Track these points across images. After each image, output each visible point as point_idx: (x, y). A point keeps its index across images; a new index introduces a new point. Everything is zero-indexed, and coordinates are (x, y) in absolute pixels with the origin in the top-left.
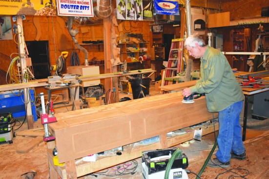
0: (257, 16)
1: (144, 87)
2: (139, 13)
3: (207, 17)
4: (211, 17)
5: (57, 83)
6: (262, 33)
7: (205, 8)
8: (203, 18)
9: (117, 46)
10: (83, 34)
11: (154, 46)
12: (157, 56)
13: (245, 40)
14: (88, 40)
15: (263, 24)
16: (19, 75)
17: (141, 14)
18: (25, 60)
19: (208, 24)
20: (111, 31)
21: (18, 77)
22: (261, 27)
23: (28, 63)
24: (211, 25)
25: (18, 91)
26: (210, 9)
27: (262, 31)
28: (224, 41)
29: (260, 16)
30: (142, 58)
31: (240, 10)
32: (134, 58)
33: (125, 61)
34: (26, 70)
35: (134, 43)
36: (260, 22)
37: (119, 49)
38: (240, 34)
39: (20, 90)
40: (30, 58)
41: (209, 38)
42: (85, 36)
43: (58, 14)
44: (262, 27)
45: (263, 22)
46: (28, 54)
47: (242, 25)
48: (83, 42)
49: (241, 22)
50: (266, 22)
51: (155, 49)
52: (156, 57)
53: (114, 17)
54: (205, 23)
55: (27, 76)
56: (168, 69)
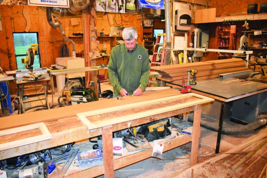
0: (243, 13)
2: (121, 6)
3: (194, 13)
4: (198, 12)
5: (25, 77)
6: (247, 30)
7: (192, 4)
8: (189, 13)
9: (97, 39)
10: (74, 26)
11: (144, 40)
13: (231, 37)
14: (78, 32)
15: (248, 21)
17: (123, 6)
19: (194, 20)
20: (90, 24)
22: (246, 24)
24: (198, 21)
26: (198, 5)
27: (247, 28)
28: (210, 37)
29: (246, 13)
31: (227, 6)
36: (245, 19)
37: (99, 42)
38: (227, 30)
41: (196, 34)
42: (75, 28)
43: (29, 3)
44: (248, 24)
45: (249, 19)
47: (227, 22)
48: (74, 34)
49: (227, 19)
50: (252, 19)
51: (145, 43)
53: (93, 9)
54: (191, 18)
56: (152, 63)
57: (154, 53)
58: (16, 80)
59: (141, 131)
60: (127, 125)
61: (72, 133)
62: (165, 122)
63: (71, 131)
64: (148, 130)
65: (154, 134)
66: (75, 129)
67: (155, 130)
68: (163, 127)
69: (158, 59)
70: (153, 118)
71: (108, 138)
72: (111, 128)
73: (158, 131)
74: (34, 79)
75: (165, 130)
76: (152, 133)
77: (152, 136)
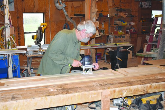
1: (120, 59)
5: (34, 51)
10: (75, 8)
11: (141, 21)
12: (144, 30)
14: (79, 13)
16: (4, 42)
18: (9, 30)
20: (91, 6)
21: (3, 43)
23: (11, 32)
25: (3, 56)
30: (129, 31)
32: (121, 31)
33: (113, 33)
34: (9, 38)
35: (122, 17)
37: (98, 22)
39: (4, 55)
40: (14, 28)
42: (76, 10)
46: (12, 24)
51: (142, 23)
52: (142, 31)
55: (9, 43)
56: (149, 43)
57: (151, 34)
58: (27, 53)
59: (134, 102)
60: (123, 94)
61: (78, 96)
62: (158, 96)
63: (76, 94)
64: (141, 102)
65: (147, 105)
66: (80, 93)
67: (148, 102)
68: (156, 100)
69: (154, 40)
70: (146, 91)
71: (106, 103)
72: (109, 95)
73: (151, 103)
74: (42, 53)
75: (157, 103)
76: (145, 105)
77: (145, 107)
